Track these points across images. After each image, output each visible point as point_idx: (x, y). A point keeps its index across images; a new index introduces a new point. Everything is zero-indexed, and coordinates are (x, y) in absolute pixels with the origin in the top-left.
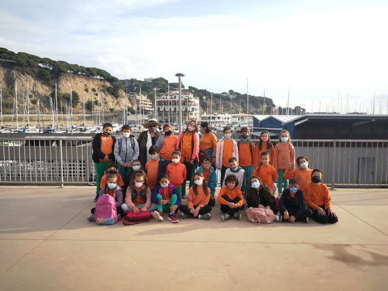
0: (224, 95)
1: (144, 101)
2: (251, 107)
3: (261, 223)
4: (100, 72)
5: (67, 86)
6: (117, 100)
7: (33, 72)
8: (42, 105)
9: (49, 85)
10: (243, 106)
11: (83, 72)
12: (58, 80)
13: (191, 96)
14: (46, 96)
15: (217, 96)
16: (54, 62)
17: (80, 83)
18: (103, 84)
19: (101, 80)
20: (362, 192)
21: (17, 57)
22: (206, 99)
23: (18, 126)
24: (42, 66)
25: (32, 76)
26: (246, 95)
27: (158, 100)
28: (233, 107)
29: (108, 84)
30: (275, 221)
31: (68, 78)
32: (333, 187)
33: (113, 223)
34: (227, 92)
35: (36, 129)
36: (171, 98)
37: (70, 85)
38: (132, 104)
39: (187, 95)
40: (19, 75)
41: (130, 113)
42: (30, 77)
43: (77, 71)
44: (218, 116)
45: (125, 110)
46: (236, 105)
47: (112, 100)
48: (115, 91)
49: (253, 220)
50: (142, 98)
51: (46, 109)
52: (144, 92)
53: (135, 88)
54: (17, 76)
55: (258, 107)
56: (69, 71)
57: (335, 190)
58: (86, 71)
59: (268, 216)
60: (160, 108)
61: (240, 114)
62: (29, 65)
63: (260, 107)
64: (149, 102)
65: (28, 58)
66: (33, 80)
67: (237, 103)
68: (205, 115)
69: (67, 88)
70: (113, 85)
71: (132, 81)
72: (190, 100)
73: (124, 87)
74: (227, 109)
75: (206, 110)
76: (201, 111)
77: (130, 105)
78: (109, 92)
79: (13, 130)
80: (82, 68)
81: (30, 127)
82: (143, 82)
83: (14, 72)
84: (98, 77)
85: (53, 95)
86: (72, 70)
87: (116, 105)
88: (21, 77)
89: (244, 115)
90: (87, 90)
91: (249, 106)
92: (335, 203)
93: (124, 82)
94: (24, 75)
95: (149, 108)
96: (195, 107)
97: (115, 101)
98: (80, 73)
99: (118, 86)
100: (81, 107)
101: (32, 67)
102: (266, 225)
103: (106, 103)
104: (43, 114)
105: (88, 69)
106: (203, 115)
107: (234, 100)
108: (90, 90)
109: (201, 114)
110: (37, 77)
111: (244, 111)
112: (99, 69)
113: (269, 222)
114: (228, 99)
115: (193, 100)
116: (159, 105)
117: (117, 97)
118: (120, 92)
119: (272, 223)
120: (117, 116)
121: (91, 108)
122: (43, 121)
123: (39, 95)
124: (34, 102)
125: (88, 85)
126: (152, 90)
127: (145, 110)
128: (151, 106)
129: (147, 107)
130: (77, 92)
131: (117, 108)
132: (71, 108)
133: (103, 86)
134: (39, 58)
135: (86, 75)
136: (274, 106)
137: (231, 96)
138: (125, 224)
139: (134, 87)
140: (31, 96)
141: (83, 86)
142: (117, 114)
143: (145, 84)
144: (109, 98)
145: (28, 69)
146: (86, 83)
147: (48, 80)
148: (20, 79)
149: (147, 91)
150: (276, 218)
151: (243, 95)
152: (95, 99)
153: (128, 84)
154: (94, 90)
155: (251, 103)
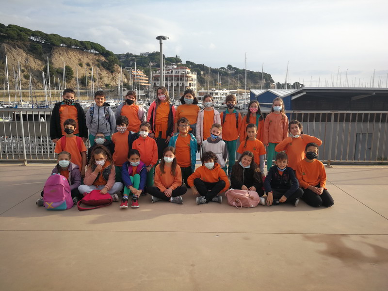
0: (222, 70)
1: (140, 76)
2: (250, 82)
3: (243, 207)
4: (94, 46)
5: (61, 60)
6: (112, 75)
7: (25, 45)
8: (35, 80)
9: (41, 59)
10: (241, 82)
11: (76, 45)
12: (51, 54)
13: (188, 70)
14: (38, 71)
15: (214, 71)
16: (46, 35)
17: (73, 57)
18: (97, 58)
19: (96, 54)
20: (361, 170)
21: (7, 30)
22: (204, 74)
23: (11, 102)
24: (34, 39)
25: (23, 50)
26: (244, 70)
27: (154, 75)
28: (231, 82)
29: (103, 59)
30: (260, 204)
31: (61, 52)
32: (330, 164)
33: (66, 208)
34: (226, 67)
35: (30, 105)
36: (168, 73)
37: (63, 59)
38: (128, 79)
39: (184, 70)
40: (11, 49)
41: (126, 89)
42: (21, 51)
43: (71, 45)
44: (216, 92)
45: (121, 86)
46: (234, 80)
47: (107, 75)
48: (110, 65)
49: (234, 204)
50: (138, 73)
51: (39, 84)
52: (140, 67)
53: (131, 63)
54: (8, 50)
55: (256, 83)
56: (62, 45)
57: (331, 167)
58: (79, 45)
59: (252, 198)
60: (157, 84)
61: (238, 90)
62: (20, 38)
63: (258, 82)
64: (145, 78)
65: (19, 31)
66: (25, 55)
67: (235, 78)
68: (203, 90)
69: (61, 62)
70: (108, 60)
71: (128, 55)
72: (187, 75)
73: (120, 62)
74: (225, 85)
75: (204, 86)
76: (199, 86)
77: (126, 80)
78: (104, 67)
79: (5, 106)
80: (76, 42)
81: (23, 103)
82: (139, 56)
83: (5, 46)
84: (92, 51)
85: (45, 70)
86: (65, 43)
87: (112, 80)
88: (12, 50)
89: (242, 90)
90: (81, 65)
91: (247, 81)
92: (330, 183)
93: (119, 57)
94: (15, 48)
95: (145, 83)
96: (193, 82)
97: (111, 77)
98: (73, 47)
99: (113, 61)
100: (75, 82)
101: (23, 40)
102: (249, 210)
103: (101, 78)
104: (37, 89)
105: (82, 42)
106: (200, 91)
107: (233, 75)
108: (84, 65)
109: (198, 89)
110: (29, 50)
111: (242, 87)
112: (93, 43)
113: (252, 206)
114: (225, 74)
115: (190, 75)
116: (155, 80)
117: (112, 72)
118: (116, 67)
119: (256, 207)
120: (112, 92)
121: (85, 84)
122: (35, 97)
123: (31, 70)
124: (27, 77)
125: (82, 59)
126: (148, 65)
127: (141, 86)
128: (148, 82)
129: (143, 82)
130: (71, 66)
131: (113, 83)
132: (64, 83)
133: (98, 61)
134: (30, 31)
135: (80, 49)
136: (273, 82)
137: (229, 72)
138: (80, 210)
139: (130, 61)
140: (23, 71)
141: (77, 60)
142: (112, 90)
143: (141, 59)
144: (104, 73)
145: (20, 43)
146: (80, 57)
147: (41, 54)
148: (11, 53)
149: (143, 66)
150: (261, 201)
151: (241, 70)
152: (90, 74)
153: (123, 59)
154: (88, 65)
155: (249, 78)
